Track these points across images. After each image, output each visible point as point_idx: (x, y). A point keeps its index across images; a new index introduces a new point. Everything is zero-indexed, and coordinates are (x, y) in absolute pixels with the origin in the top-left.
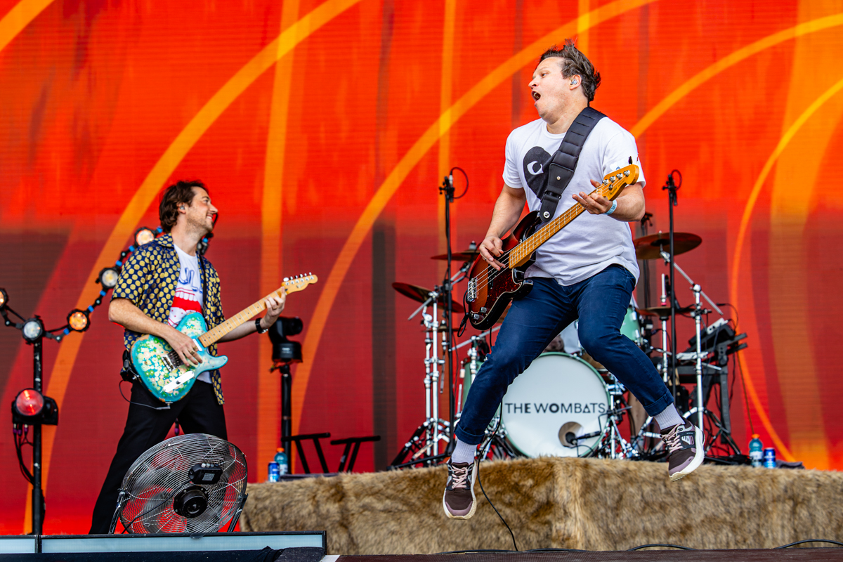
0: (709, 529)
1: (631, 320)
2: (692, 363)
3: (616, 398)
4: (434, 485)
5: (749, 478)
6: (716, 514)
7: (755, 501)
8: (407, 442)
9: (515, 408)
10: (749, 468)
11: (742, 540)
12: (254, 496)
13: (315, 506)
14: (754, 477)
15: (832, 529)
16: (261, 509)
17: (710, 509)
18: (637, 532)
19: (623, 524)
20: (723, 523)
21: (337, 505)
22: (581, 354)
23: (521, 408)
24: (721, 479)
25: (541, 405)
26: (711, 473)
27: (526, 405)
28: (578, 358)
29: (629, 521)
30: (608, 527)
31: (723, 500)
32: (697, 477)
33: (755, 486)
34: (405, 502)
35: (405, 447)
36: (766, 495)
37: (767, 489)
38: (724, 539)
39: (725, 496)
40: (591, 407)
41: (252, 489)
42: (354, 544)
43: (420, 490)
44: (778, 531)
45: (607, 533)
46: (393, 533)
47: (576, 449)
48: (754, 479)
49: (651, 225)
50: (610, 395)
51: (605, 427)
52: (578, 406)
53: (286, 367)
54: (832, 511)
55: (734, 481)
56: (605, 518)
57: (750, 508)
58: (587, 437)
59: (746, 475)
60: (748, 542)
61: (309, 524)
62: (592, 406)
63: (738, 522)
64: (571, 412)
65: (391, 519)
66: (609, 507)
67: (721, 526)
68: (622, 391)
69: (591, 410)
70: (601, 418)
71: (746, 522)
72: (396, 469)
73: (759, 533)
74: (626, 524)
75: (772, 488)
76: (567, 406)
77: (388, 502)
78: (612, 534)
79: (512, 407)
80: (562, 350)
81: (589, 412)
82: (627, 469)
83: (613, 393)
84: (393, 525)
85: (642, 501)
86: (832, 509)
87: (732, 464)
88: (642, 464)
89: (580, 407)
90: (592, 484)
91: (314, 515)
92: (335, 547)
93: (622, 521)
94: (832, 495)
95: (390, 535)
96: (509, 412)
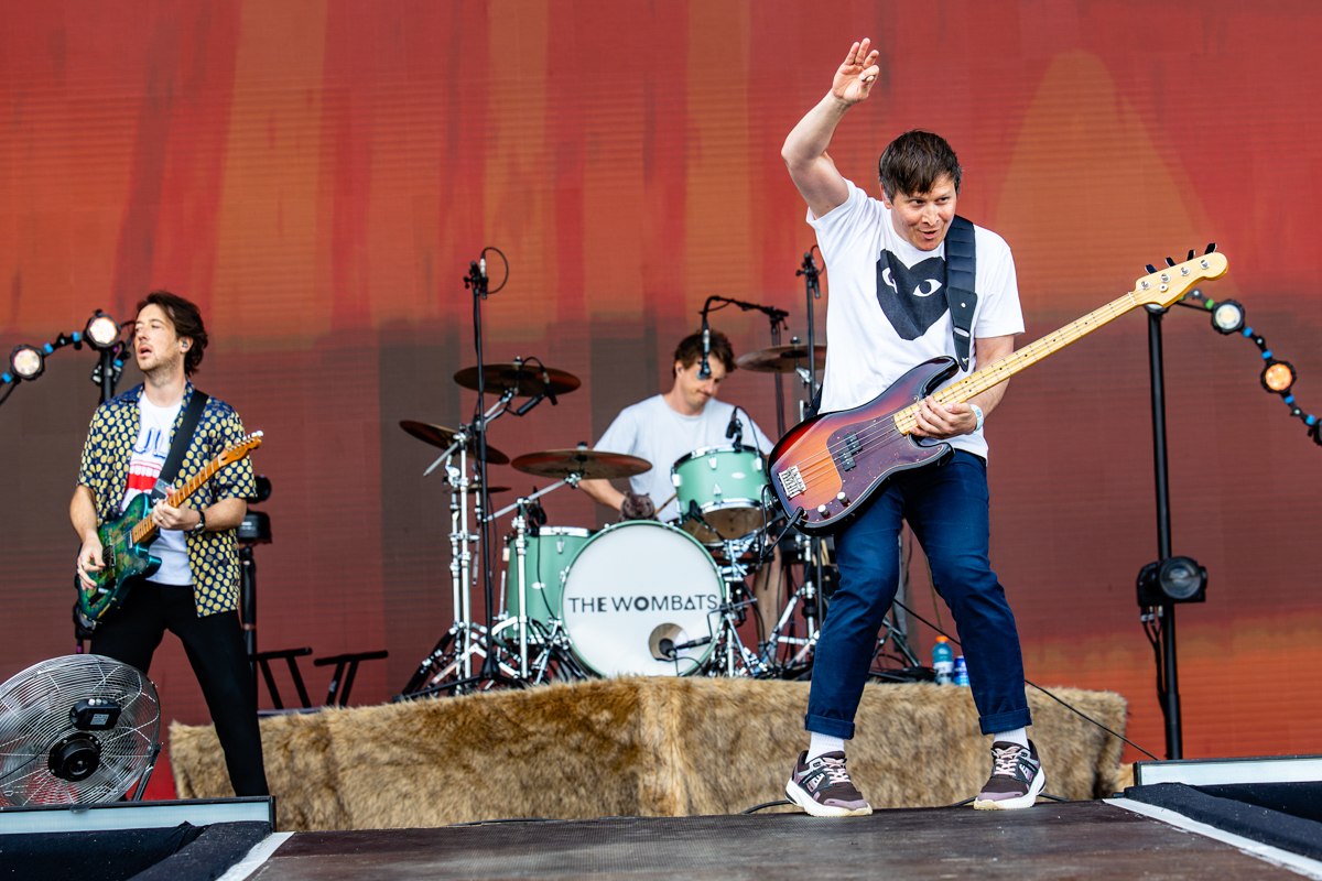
1: (755, 470)
3: (734, 586)
4: (464, 723)
5: (933, 702)
6: (876, 757)
7: (940, 735)
8: (425, 659)
9: (584, 605)
10: (932, 687)
11: (916, 794)
12: (197, 745)
13: (287, 757)
14: (938, 699)
15: (1057, 773)
16: (207, 764)
17: (867, 750)
18: (761, 787)
19: (740, 775)
20: (887, 770)
21: (320, 756)
22: (680, 522)
23: (592, 604)
24: (890, 704)
25: (622, 599)
26: (875, 695)
28: (676, 529)
29: (749, 771)
30: (716, 781)
31: (890, 736)
33: (940, 714)
34: (422, 749)
35: (422, 666)
36: (957, 726)
37: (959, 718)
38: (886, 794)
39: (893, 730)
40: (696, 601)
41: (194, 735)
42: (345, 814)
43: (444, 731)
44: (976, 779)
45: (716, 790)
46: (405, 796)
47: (674, 663)
48: (940, 704)
49: (786, 328)
50: (725, 582)
51: (718, 630)
52: (677, 599)
53: (247, 550)
54: (1057, 747)
55: (909, 707)
56: (713, 767)
57: (931, 747)
58: (691, 645)
59: (928, 698)
60: (925, 797)
61: (279, 784)
62: (698, 599)
63: (911, 769)
64: (667, 608)
65: (401, 775)
66: (720, 751)
67: (881, 775)
68: (743, 576)
69: (697, 606)
70: (712, 616)
71: (924, 768)
72: (407, 699)
73: (943, 783)
74: (744, 775)
75: (967, 716)
76: (660, 600)
77: (396, 750)
78: (722, 790)
79: (579, 604)
80: (652, 516)
81: (694, 608)
82: (749, 691)
83: (728, 579)
84: (404, 784)
85: (770, 739)
86: (1057, 744)
87: (907, 682)
88: (771, 685)
89: (679, 602)
90: (696, 717)
91: (286, 772)
92: (317, 820)
93: (738, 771)
94: (1056, 724)
95: (400, 799)
96: (574, 611)
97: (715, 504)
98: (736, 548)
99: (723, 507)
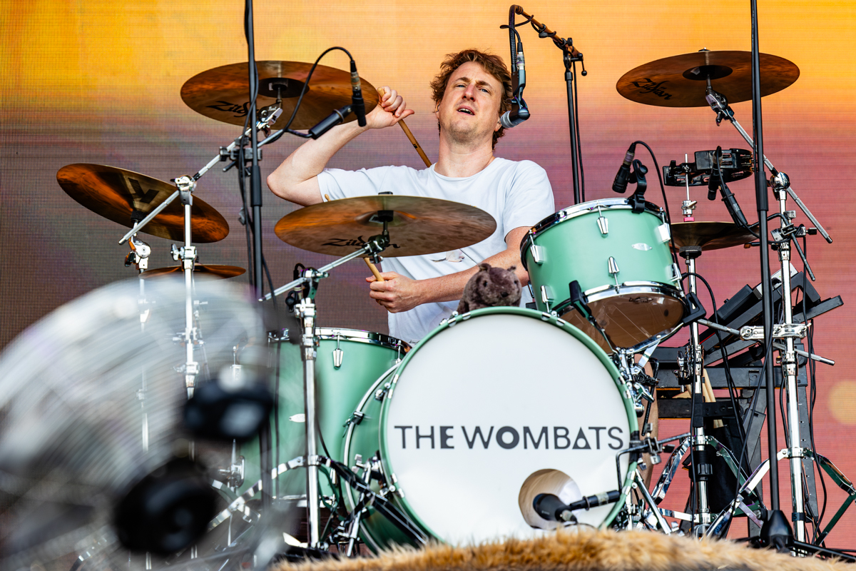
9: (418, 437)
23: (432, 437)
25: (478, 430)
27: (443, 429)
28: (563, 322)
40: (591, 436)
62: (594, 432)
64: (547, 447)
69: (593, 443)
79: (410, 434)
81: (587, 447)
89: (565, 436)
96: (404, 447)
97: (611, 288)
99: (623, 292)
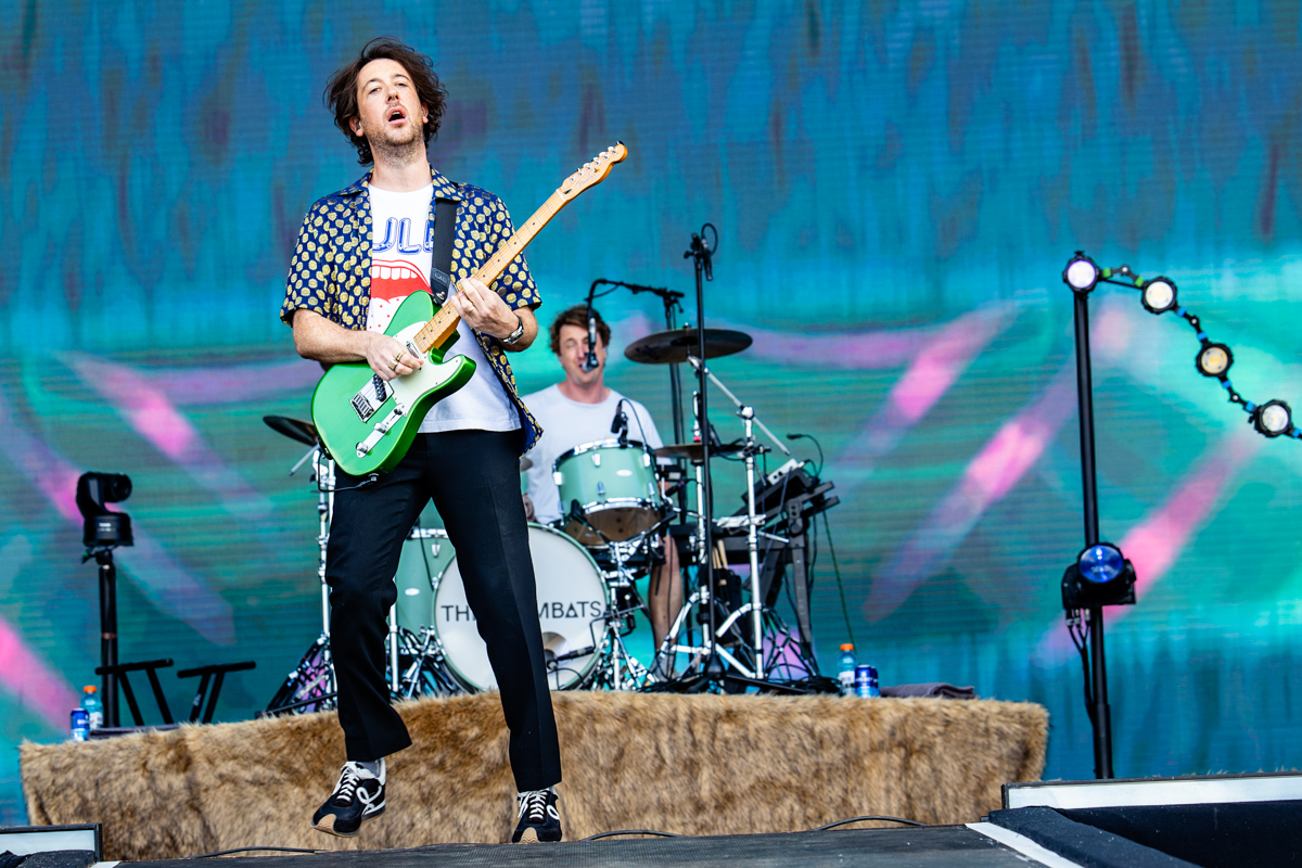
0: (762, 800)
1: (642, 466)
2: (742, 532)
3: (621, 592)
4: (329, 741)
5: (831, 716)
6: (774, 774)
7: (842, 751)
8: (292, 672)
9: (458, 613)
10: (833, 699)
11: (817, 814)
12: (49, 764)
13: (147, 778)
14: (839, 712)
15: (969, 791)
16: (62, 785)
17: (765, 767)
18: (648, 807)
19: (624, 795)
20: (786, 788)
21: (182, 776)
22: (562, 524)
23: (467, 613)
24: (786, 718)
26: (771, 708)
28: (557, 531)
29: (634, 790)
30: (599, 801)
31: (788, 751)
32: (746, 717)
33: (842, 728)
34: (285, 767)
35: (289, 679)
36: (860, 741)
37: (863, 732)
38: (786, 814)
39: (791, 745)
40: (578, 608)
41: (46, 754)
42: (212, 837)
43: (307, 749)
44: (880, 798)
45: (596, 810)
46: (268, 818)
47: (554, 673)
48: (841, 717)
49: (681, 311)
50: (610, 588)
51: (602, 640)
52: (557, 606)
53: (107, 553)
54: (970, 763)
55: (808, 720)
56: (594, 786)
57: (832, 764)
58: (573, 655)
59: (828, 711)
60: (827, 818)
61: (143, 806)
62: (580, 606)
63: (811, 787)
64: (547, 616)
65: (263, 796)
66: (602, 769)
67: (781, 794)
68: (629, 580)
69: (579, 613)
70: (594, 624)
71: (825, 785)
72: (269, 715)
73: (845, 801)
74: (630, 794)
75: (871, 730)
77: (258, 769)
78: (605, 811)
79: (452, 612)
80: (532, 517)
81: (576, 616)
82: (632, 707)
83: (614, 584)
84: (267, 805)
85: (656, 756)
86: (969, 760)
87: (805, 693)
88: (655, 698)
89: (560, 609)
90: (574, 733)
91: (148, 793)
92: (186, 842)
93: (623, 792)
94: (970, 738)
95: (263, 822)
96: (448, 619)
97: (599, 504)
98: (622, 550)
99: (607, 506)
